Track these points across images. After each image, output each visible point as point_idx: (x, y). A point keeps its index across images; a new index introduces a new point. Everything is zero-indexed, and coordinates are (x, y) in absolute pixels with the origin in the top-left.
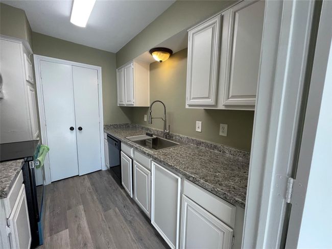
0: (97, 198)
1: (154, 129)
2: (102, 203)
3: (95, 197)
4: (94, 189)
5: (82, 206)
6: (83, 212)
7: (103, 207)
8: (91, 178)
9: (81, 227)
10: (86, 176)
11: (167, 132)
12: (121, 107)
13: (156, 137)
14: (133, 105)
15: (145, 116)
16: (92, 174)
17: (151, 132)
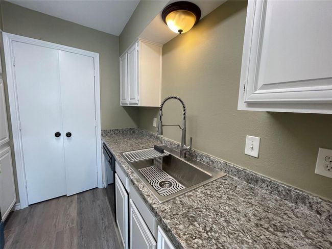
10: (76, 196)
11: (187, 149)
12: (124, 107)
13: (169, 153)
14: (138, 104)
15: (154, 119)
16: (84, 193)
17: (162, 143)
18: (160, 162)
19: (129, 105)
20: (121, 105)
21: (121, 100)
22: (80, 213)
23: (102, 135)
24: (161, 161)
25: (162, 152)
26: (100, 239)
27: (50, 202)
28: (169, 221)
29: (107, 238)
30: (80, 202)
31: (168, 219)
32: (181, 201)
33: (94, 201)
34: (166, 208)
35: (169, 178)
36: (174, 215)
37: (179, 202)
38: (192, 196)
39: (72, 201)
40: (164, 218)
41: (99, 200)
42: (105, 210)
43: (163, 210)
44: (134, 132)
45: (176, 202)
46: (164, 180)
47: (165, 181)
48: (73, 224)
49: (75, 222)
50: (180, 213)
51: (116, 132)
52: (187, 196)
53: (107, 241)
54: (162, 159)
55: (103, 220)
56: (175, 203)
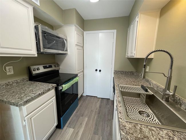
0: (96, 119)
1: (154, 82)
2: (96, 125)
3: (96, 118)
4: (99, 110)
5: (87, 118)
6: (85, 124)
7: (95, 129)
8: (102, 102)
9: (78, 134)
10: (100, 99)
11: (169, 95)
12: (128, 58)
13: (152, 93)
14: (134, 56)
15: (147, 66)
16: (104, 99)
17: (150, 85)
18: (143, 97)
19: (130, 57)
20: (126, 57)
21: (126, 54)
22: (100, 107)
23: (114, 73)
24: (145, 97)
25: (146, 91)
26: (105, 123)
27: (92, 97)
28: (124, 134)
29: (108, 124)
30: (101, 102)
31: (124, 132)
32: (141, 129)
33: (107, 104)
34: (127, 125)
35: (149, 111)
36: (129, 133)
37: (139, 128)
38: (154, 131)
39: (99, 100)
40: (122, 130)
41: (109, 105)
42: (110, 112)
43: (124, 125)
44: (133, 74)
45: (137, 127)
46: (143, 110)
47: (144, 112)
48: (97, 110)
49: (98, 110)
50: (134, 135)
51: (122, 72)
52: (149, 129)
53: (107, 126)
54: (146, 96)
55: (108, 115)
56: (135, 127)
